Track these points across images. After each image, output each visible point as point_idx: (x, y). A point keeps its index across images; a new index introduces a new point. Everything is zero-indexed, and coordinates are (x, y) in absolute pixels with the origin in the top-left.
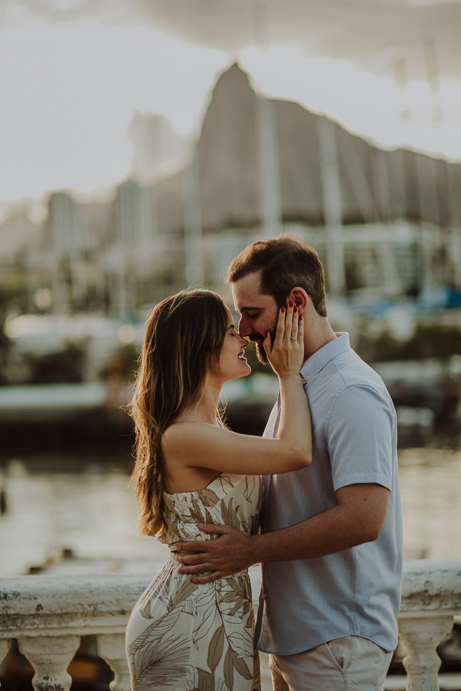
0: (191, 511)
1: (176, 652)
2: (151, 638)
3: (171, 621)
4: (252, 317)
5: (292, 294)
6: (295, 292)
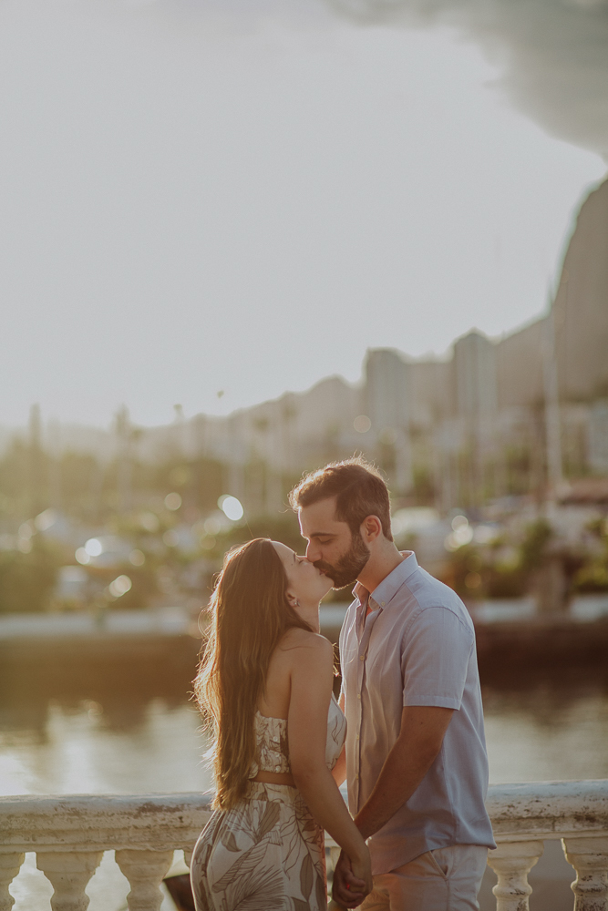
0: (281, 738)
1: (270, 884)
2: (242, 872)
3: (260, 853)
4: (323, 543)
5: (366, 522)
6: (370, 520)
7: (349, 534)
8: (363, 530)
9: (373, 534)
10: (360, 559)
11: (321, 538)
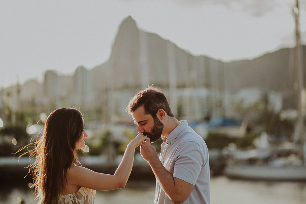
0: (72, 202)
4: (143, 125)
5: (158, 112)
6: (160, 111)
7: (152, 119)
8: (158, 116)
9: (163, 117)
10: (160, 128)
11: (142, 123)
